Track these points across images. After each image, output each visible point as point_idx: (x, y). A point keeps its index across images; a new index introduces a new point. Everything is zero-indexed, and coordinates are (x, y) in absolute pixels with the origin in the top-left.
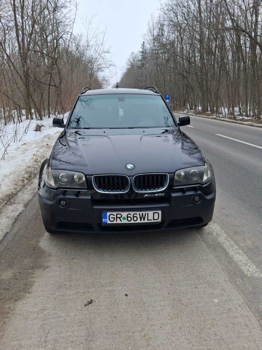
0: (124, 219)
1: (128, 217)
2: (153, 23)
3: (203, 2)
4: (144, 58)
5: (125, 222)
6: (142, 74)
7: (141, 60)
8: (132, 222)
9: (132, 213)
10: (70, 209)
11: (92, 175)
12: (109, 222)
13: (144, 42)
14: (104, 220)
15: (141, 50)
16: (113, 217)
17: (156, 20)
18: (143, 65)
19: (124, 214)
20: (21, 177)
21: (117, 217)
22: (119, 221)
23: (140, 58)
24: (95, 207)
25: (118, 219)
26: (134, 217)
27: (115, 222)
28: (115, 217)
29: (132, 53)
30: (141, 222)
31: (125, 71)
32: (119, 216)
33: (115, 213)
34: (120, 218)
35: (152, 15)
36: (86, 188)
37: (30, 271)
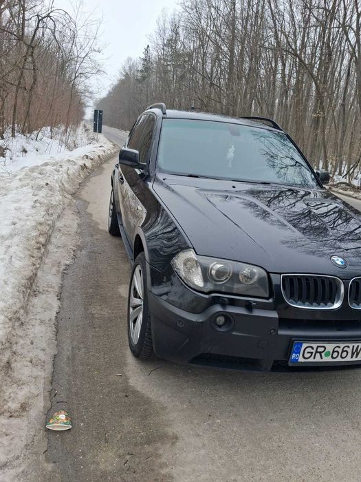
0: (327, 355)
1: (334, 352)
2: (165, 21)
3: (238, 6)
4: (147, 69)
5: (329, 359)
6: (141, 90)
7: (142, 71)
8: (339, 359)
9: (342, 345)
10: (234, 333)
11: (281, 274)
12: (301, 360)
13: (148, 46)
14: (293, 356)
15: (143, 56)
16: (311, 350)
17: (169, 18)
18: (144, 78)
19: (330, 347)
20: (33, 242)
21: (316, 352)
22: (318, 359)
23: (140, 67)
24: (281, 332)
25: (318, 355)
26: (343, 351)
27: (311, 360)
28: (314, 351)
29: (129, 59)
30: (352, 360)
31: (116, 82)
32: (320, 349)
33: (315, 345)
34: (320, 353)
35: (163, 10)
36: (267, 296)
37: (148, 448)
